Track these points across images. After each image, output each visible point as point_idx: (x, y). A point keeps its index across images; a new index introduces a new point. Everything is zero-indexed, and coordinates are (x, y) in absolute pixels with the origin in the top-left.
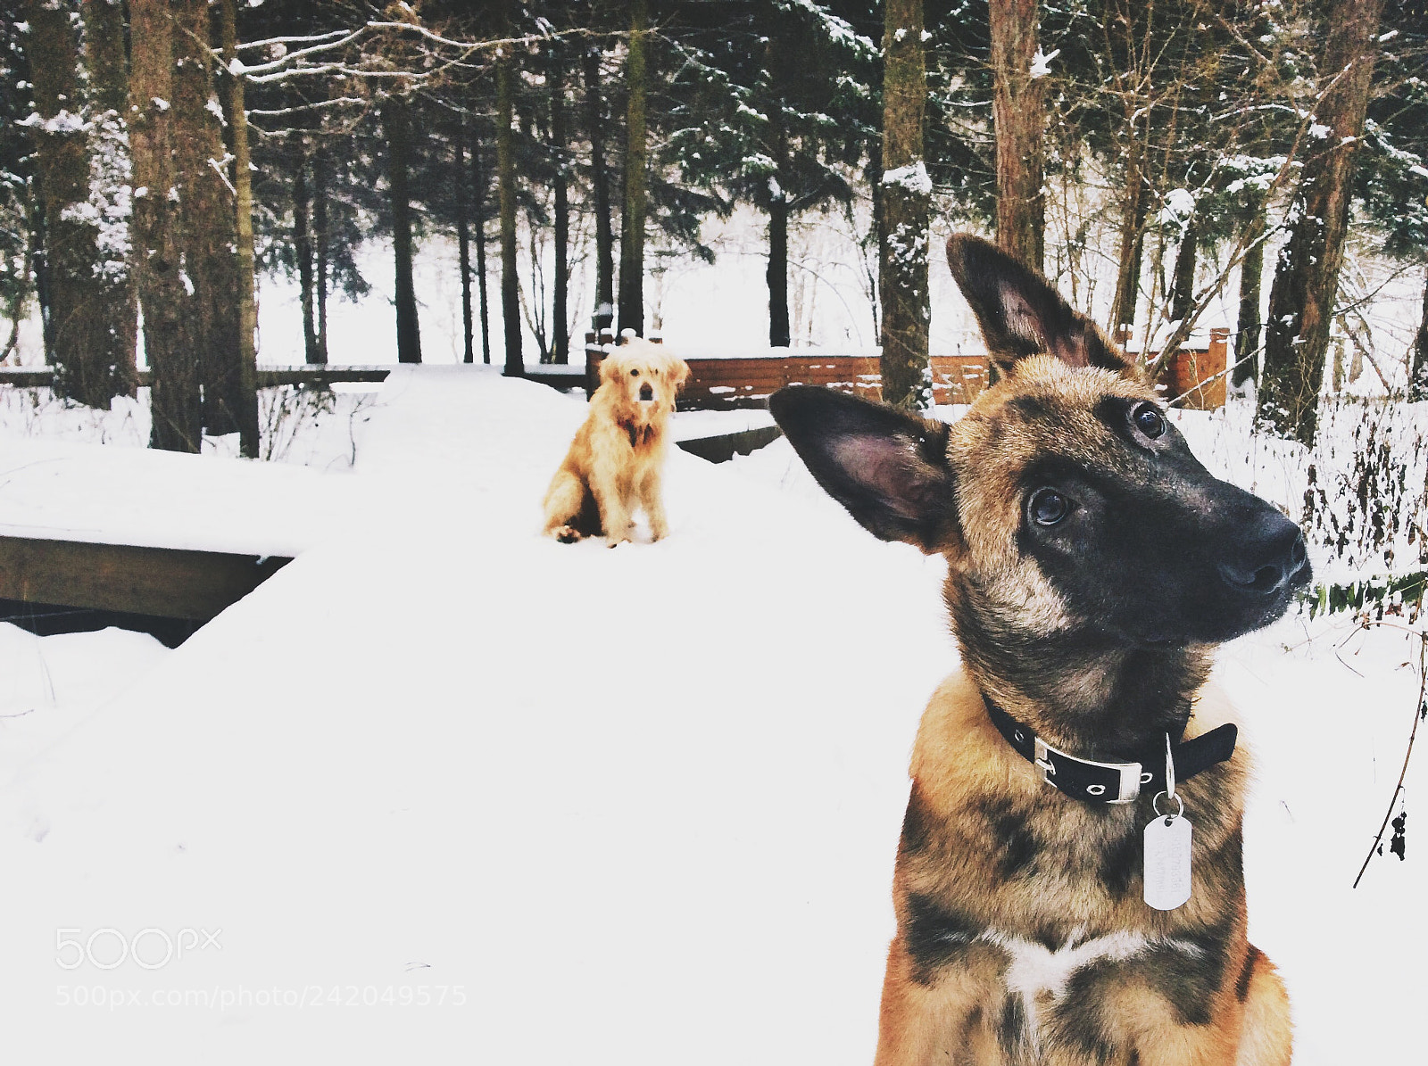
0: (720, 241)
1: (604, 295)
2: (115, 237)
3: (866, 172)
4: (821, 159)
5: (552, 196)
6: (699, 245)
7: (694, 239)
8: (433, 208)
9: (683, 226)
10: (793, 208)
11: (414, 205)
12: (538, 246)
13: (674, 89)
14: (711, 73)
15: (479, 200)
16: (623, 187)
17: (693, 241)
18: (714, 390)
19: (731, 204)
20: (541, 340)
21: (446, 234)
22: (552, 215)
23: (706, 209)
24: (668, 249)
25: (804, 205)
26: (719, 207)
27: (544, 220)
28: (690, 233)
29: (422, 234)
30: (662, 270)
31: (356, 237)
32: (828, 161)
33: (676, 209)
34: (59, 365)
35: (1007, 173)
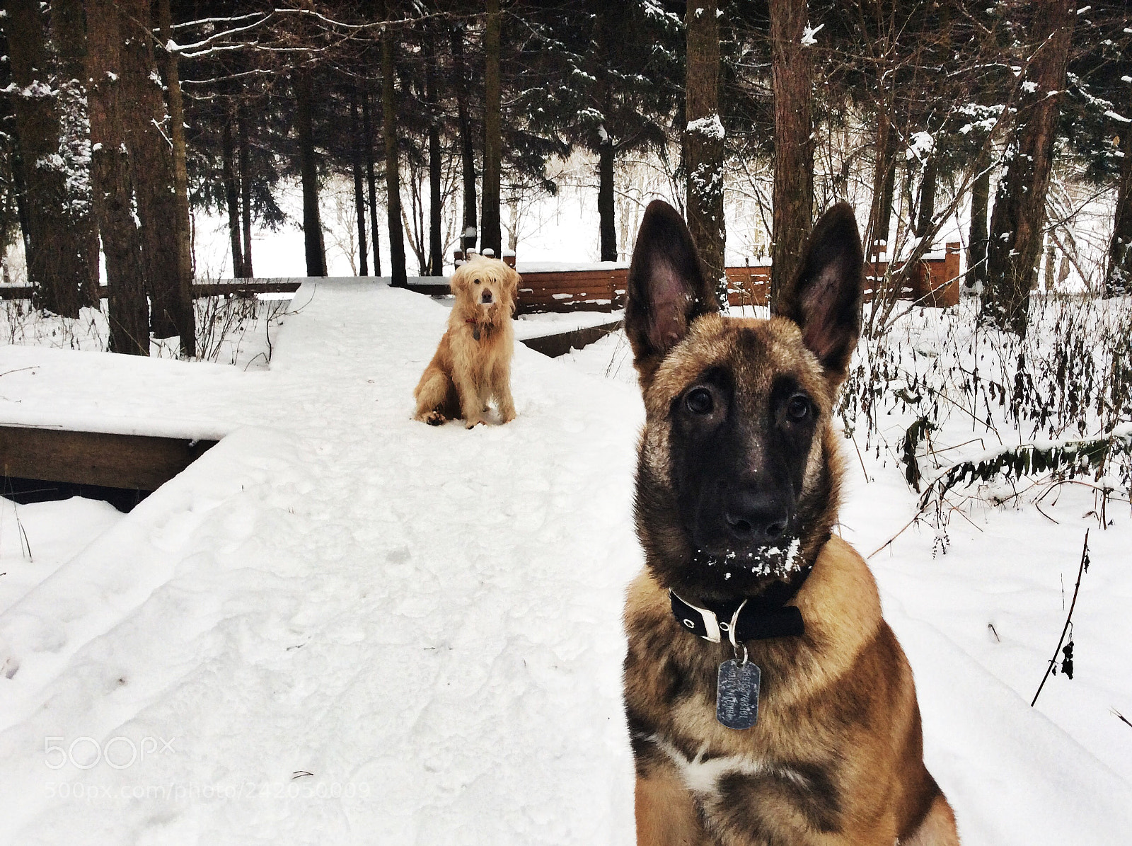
0: (561, 176)
1: (469, 221)
2: (79, 180)
3: (676, 121)
4: (639, 110)
5: (428, 143)
6: (544, 179)
7: (540, 175)
8: (333, 152)
9: (532, 165)
10: (618, 150)
11: (318, 150)
12: (417, 182)
13: (523, 57)
14: (551, 43)
15: (369, 146)
16: (483, 134)
17: (540, 177)
18: (556, 297)
19: (569, 147)
20: (421, 256)
21: (345, 173)
22: (428, 157)
23: (550, 152)
24: (520, 183)
25: (627, 147)
26: (560, 149)
27: (422, 163)
28: (538, 170)
29: (326, 173)
30: (517, 200)
31: (274, 178)
32: (644, 112)
33: (526, 151)
34: (37, 284)
35: (784, 123)
